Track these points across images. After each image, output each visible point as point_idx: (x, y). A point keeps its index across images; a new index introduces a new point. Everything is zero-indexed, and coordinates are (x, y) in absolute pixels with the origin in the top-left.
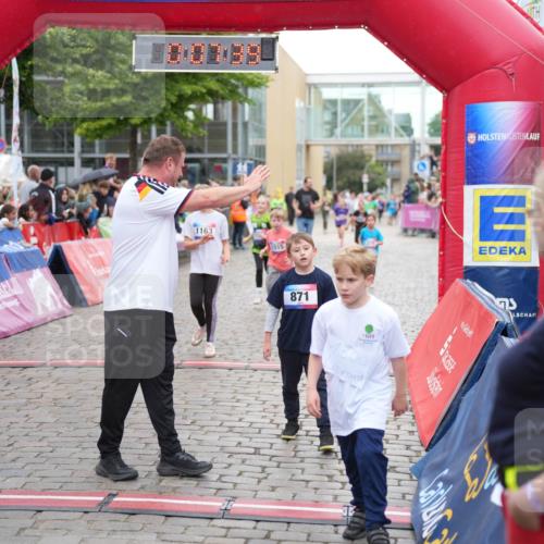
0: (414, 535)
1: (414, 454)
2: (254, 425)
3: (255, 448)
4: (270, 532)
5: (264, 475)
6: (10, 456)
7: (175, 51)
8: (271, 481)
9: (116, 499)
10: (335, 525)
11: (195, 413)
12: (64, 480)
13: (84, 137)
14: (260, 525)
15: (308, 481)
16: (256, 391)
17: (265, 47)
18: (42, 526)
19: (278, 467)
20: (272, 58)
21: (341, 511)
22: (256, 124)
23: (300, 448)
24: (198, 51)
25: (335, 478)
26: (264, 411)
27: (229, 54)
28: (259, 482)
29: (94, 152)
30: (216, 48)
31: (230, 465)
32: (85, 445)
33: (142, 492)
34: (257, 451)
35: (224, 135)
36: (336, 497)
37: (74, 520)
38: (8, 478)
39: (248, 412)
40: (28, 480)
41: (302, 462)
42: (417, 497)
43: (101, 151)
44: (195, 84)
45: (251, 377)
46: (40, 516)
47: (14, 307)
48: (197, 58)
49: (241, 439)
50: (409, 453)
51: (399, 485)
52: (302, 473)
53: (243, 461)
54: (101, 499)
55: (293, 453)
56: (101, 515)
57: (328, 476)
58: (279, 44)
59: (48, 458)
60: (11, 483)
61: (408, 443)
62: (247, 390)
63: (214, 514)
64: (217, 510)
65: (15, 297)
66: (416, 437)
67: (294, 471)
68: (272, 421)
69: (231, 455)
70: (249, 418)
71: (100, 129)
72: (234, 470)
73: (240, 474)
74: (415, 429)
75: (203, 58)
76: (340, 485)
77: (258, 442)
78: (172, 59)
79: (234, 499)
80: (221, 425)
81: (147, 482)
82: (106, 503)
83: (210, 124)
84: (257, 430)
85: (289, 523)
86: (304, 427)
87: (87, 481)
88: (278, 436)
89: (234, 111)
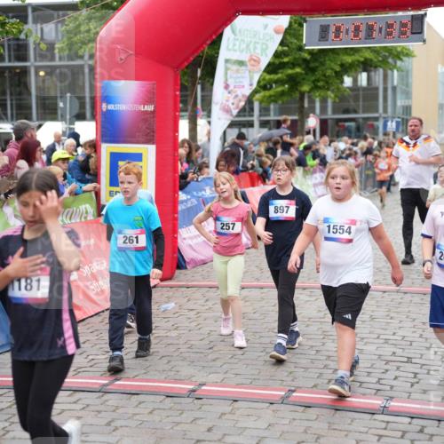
2: (406, 339)
3: (408, 358)
4: (423, 427)
5: (415, 380)
6: (210, 357)
7: (338, 30)
8: (423, 385)
9: (294, 394)
12: (254, 377)
13: (261, 102)
14: (415, 421)
16: (407, 310)
17: (414, 22)
18: (238, 412)
19: (428, 374)
20: (421, 32)
22: (404, 87)
24: (357, 29)
26: (414, 327)
27: (383, 30)
28: (412, 386)
29: (269, 115)
30: (372, 26)
31: (387, 370)
32: (268, 350)
33: (315, 390)
34: (409, 360)
35: (376, 98)
37: (262, 409)
38: (210, 374)
39: (400, 327)
40: (225, 376)
43: (275, 115)
44: (353, 54)
45: (402, 298)
46: (236, 405)
48: (356, 35)
49: (395, 350)
53: (398, 368)
54: (283, 393)
56: (283, 407)
58: (427, 20)
59: (240, 360)
60: (213, 377)
62: (399, 310)
63: (376, 410)
64: (378, 407)
68: (421, 336)
69: (387, 362)
70: (401, 333)
71: (274, 96)
72: (391, 375)
73: (396, 378)
75: (362, 35)
77: (410, 353)
78: (336, 37)
79: (391, 398)
80: (378, 338)
81: (319, 381)
82: (288, 397)
83: (364, 89)
84: (409, 343)
85: (439, 421)
87: (272, 378)
88: (427, 348)
89: (385, 77)
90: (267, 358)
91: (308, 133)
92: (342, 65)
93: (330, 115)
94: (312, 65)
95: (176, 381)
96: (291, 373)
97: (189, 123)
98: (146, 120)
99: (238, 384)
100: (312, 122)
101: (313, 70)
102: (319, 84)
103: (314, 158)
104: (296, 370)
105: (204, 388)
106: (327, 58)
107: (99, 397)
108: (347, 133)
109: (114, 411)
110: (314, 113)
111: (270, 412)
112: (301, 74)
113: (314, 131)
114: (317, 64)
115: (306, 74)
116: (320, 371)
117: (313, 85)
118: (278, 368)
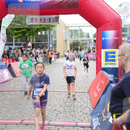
0: (91, 129)
1: (91, 110)
4: (59, 128)
7: (36, 19)
9: (24, 121)
10: (74, 127)
12: (12, 117)
13: (15, 38)
14: (57, 127)
15: (67, 117)
16: (55, 96)
17: (56, 18)
18: (7, 128)
19: (60, 114)
20: (58, 21)
21: (75, 123)
22: (54, 35)
23: (65, 109)
24: (41, 20)
25: (73, 116)
26: (57, 101)
27: (48, 20)
28: (56, 117)
29: (17, 42)
30: (45, 19)
31: (49, 113)
32: (16, 109)
33: (29, 120)
34: (56, 110)
35: (47, 38)
36: (74, 120)
37: (14, 126)
39: (53, 101)
40: (4, 117)
41: (66, 112)
42: (92, 120)
43: (19, 42)
45: (54, 93)
46: (7, 125)
49: (52, 107)
50: (90, 110)
51: (88, 117)
52: (66, 115)
53: (53, 112)
54: (20, 121)
55: (64, 111)
56: (21, 125)
57: (72, 116)
58: (59, 18)
61: (90, 108)
62: (53, 96)
64: (47, 124)
66: (91, 106)
67: (64, 115)
68: (59, 103)
69: (50, 111)
70: (54, 103)
71: (19, 37)
73: (52, 115)
74: (91, 104)
75: (43, 21)
76: (74, 118)
77: (56, 108)
78: (35, 21)
79: (50, 121)
81: (31, 117)
82: (22, 122)
83: (44, 35)
84: (55, 105)
85: (63, 126)
86: (66, 105)
87: (17, 117)
88: (60, 107)
89: (49, 32)
90: (16, 111)
92: (37, 29)
93: (35, 42)
96: (23, 115)
99: (7, 120)
100: (30, 44)
102: (31, 34)
108: (39, 47)
110: (30, 42)
113: (30, 47)
115: (27, 31)
116: (31, 114)
117: (29, 34)
118: (19, 114)
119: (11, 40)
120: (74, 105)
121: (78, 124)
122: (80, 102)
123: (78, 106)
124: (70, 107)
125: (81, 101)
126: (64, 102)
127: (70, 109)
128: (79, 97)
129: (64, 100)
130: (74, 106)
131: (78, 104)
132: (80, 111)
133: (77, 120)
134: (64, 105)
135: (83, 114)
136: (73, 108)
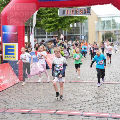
2: (88, 95)
4: (92, 119)
6: (34, 102)
7: (68, 11)
8: (92, 108)
9: (58, 112)
10: (107, 118)
11: (74, 93)
13: (48, 31)
14: (90, 118)
15: (100, 108)
16: (88, 87)
17: (88, 10)
18: (42, 117)
19: (93, 105)
20: (90, 12)
21: (109, 115)
22: (86, 27)
23: (98, 100)
24: (73, 11)
25: (107, 107)
26: (90, 92)
27: (80, 11)
29: (50, 35)
30: (77, 10)
31: (83, 104)
32: (50, 100)
33: (63, 110)
34: (89, 101)
35: (79, 30)
36: (107, 112)
38: (34, 107)
39: (86, 92)
40: (38, 107)
41: (99, 103)
43: (52, 35)
44: (72, 18)
45: (87, 84)
46: (41, 115)
47: (34, 69)
48: (73, 13)
49: (85, 98)
52: (99, 106)
53: (86, 103)
54: (54, 111)
55: (97, 102)
56: (55, 115)
57: (105, 107)
58: (91, 9)
59: (43, 102)
62: (86, 87)
63: (80, 115)
64: (80, 114)
65: (34, 67)
67: (97, 106)
68: (92, 94)
69: (83, 102)
70: (86, 94)
71: (51, 30)
72: (84, 105)
73: (85, 106)
75: (74, 13)
76: (108, 109)
77: (89, 99)
78: (67, 13)
79: (84, 112)
80: (80, 95)
81: (64, 108)
82: (56, 112)
83: (76, 27)
85: (96, 117)
86: (99, 96)
87: (51, 107)
88: (93, 98)
89: (81, 24)
90: (50, 102)
91: (61, 40)
92: (69, 21)
93: (67, 35)
94: (61, 21)
95: (25, 109)
96: (57, 106)
97: (28, 37)
98: (15, 36)
99: (42, 109)
100: (62, 36)
101: (62, 23)
102: (64, 26)
103: (63, 46)
104: (58, 105)
105: (32, 111)
106: (65, 19)
107: (3, 115)
108: (71, 40)
109: (7, 118)
110: (62, 34)
111: (51, 117)
112: (58, 24)
113: (63, 39)
114: (63, 21)
115: (60, 24)
116: (64, 105)
117: (61, 27)
118: (53, 104)
119: (44, 33)
120: (107, 96)
121: (112, 115)
122: (113, 94)
123: (111, 97)
124: (104, 98)
125: (114, 92)
126: (97, 93)
127: (103, 100)
128: (113, 88)
129: (97, 91)
130: (107, 98)
131: (111, 95)
132: (113, 102)
133: (110, 111)
134: (97, 96)
135: (116, 105)
136: (107, 100)
